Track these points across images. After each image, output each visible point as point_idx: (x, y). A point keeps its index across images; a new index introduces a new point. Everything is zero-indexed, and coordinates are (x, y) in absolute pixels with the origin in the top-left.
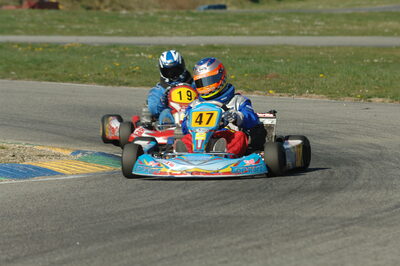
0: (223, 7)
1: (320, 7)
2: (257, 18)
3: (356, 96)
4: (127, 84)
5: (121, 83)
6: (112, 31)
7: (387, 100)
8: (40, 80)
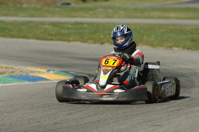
0: (69, 4)
1: (117, 5)
2: (90, 9)
3: (165, 46)
4: (51, 40)
5: (47, 40)
6: (22, 15)
7: (181, 49)
8: (7, 37)
